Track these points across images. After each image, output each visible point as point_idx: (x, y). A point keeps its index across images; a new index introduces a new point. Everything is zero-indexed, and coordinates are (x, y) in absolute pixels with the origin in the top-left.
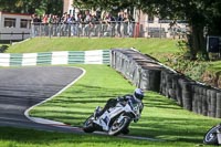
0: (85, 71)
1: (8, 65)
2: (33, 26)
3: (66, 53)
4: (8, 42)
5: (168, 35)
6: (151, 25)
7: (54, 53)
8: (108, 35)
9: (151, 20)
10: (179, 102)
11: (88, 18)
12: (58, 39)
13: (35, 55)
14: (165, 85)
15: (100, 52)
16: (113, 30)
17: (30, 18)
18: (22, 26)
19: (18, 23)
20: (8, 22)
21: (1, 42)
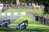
0: (21, 17)
2: (10, 7)
3: (17, 13)
5: (40, 9)
6: (36, 6)
7: (15, 13)
8: (26, 9)
9: (36, 5)
10: (42, 23)
11: (22, 5)
12: (15, 10)
14: (39, 20)
17: (9, 5)
19: (6, 6)
20: (4, 6)
21: (3, 10)
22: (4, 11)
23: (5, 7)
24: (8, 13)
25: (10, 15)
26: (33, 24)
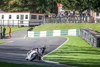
0: (68, 39)
1: (33, 37)
2: (44, 19)
3: (60, 31)
4: (33, 26)
6: (98, 17)
7: (54, 31)
8: (78, 22)
9: (98, 15)
12: (55, 25)
13: (46, 32)
15: (75, 30)
16: (81, 20)
17: (43, 15)
18: (39, 19)
19: (38, 17)
20: (33, 17)
21: (30, 26)
22: (32, 28)
24: (41, 32)
25: (45, 36)
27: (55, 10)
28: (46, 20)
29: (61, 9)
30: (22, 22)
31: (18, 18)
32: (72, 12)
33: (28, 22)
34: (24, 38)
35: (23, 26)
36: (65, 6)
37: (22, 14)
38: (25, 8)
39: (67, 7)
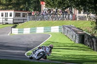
0: (51, 35)
1: (17, 33)
3: (43, 28)
4: (17, 23)
5: (87, 19)
7: (38, 28)
8: (61, 20)
9: (80, 13)
10: (93, 48)
12: (39, 22)
13: (29, 29)
14: (86, 41)
15: (58, 27)
16: (63, 17)
18: (23, 16)
19: (21, 15)
20: (17, 15)
21: (14, 23)
22: (16, 26)
23: (19, 18)
24: (25, 29)
25: (29, 33)
26: (75, 49)
27: (38, 8)
28: (29, 18)
29: (44, 8)
30: (6, 20)
31: (2, 15)
32: (55, 10)
33: (12, 20)
34: (8, 35)
35: (7, 23)
36: (48, 4)
37: (6, 12)
38: (9, 7)
39: (50, 5)
